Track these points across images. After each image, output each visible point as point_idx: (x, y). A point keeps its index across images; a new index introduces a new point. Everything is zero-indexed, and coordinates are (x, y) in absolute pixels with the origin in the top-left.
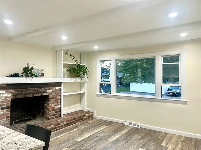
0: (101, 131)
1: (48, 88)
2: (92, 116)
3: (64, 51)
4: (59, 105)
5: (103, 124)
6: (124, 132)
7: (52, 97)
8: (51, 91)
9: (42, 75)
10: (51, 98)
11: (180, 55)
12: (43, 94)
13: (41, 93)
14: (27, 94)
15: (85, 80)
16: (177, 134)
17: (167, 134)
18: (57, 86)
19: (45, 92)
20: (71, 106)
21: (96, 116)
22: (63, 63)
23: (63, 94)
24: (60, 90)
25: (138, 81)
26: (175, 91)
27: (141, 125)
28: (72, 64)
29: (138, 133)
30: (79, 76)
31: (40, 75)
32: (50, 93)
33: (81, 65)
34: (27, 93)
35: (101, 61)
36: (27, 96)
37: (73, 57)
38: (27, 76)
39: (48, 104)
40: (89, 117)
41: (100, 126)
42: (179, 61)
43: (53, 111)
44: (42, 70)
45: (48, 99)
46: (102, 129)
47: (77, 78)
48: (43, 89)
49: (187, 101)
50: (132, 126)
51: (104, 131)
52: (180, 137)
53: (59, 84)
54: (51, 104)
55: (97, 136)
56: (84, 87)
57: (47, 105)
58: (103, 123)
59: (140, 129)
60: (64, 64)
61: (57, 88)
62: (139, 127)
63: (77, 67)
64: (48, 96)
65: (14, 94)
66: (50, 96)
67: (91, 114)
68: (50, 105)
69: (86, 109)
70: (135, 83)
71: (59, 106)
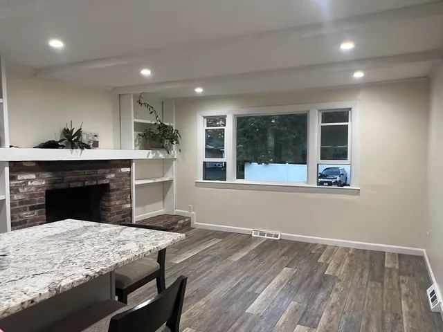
0: (213, 247)
1: (108, 171)
2: (189, 223)
3: (135, 96)
4: (127, 203)
5: (211, 237)
6: (254, 246)
7: (115, 187)
8: (113, 176)
9: (96, 145)
10: (113, 190)
11: (350, 109)
12: (100, 182)
13: (96, 179)
14: (73, 182)
15: (173, 156)
16: (341, 246)
17: (325, 247)
18: (125, 166)
19: (104, 178)
20: (148, 207)
21: (195, 223)
22: (134, 120)
23: (135, 182)
24: (130, 174)
25: (261, 160)
26: (332, 179)
27: (282, 234)
28: (149, 122)
29: (277, 248)
30: (163, 147)
31: (91, 144)
32: (112, 180)
33: (166, 126)
34: (73, 180)
35: (204, 117)
36: (73, 185)
37: (151, 109)
38: (73, 147)
39: (109, 201)
40: (183, 225)
41: (207, 239)
42: (349, 121)
43: (118, 213)
44: (96, 136)
45: (109, 191)
46: (213, 243)
47: (158, 152)
48: (100, 171)
49: (359, 190)
50: (265, 237)
51: (219, 247)
52: (347, 249)
53: (127, 163)
54: (115, 202)
55: (208, 255)
56: (171, 169)
57: (106, 204)
58: (212, 234)
59: (279, 242)
60: (135, 123)
61: (124, 170)
62: (279, 238)
63: (159, 128)
64: (108, 185)
65: (50, 181)
66: (113, 186)
67: (187, 220)
68: (112, 203)
69: (176, 211)
70: (255, 164)
71: (129, 206)
